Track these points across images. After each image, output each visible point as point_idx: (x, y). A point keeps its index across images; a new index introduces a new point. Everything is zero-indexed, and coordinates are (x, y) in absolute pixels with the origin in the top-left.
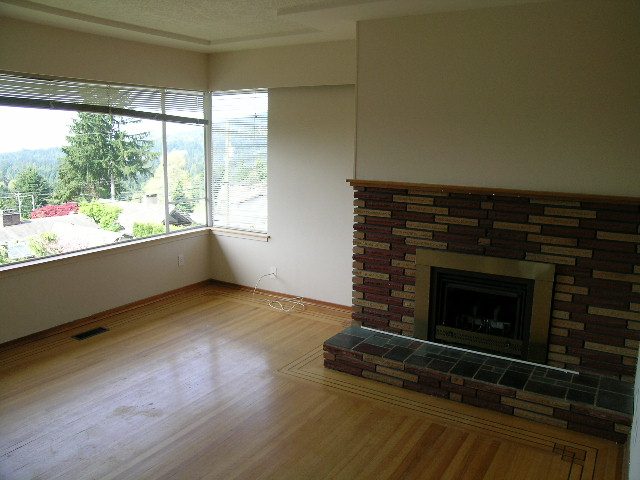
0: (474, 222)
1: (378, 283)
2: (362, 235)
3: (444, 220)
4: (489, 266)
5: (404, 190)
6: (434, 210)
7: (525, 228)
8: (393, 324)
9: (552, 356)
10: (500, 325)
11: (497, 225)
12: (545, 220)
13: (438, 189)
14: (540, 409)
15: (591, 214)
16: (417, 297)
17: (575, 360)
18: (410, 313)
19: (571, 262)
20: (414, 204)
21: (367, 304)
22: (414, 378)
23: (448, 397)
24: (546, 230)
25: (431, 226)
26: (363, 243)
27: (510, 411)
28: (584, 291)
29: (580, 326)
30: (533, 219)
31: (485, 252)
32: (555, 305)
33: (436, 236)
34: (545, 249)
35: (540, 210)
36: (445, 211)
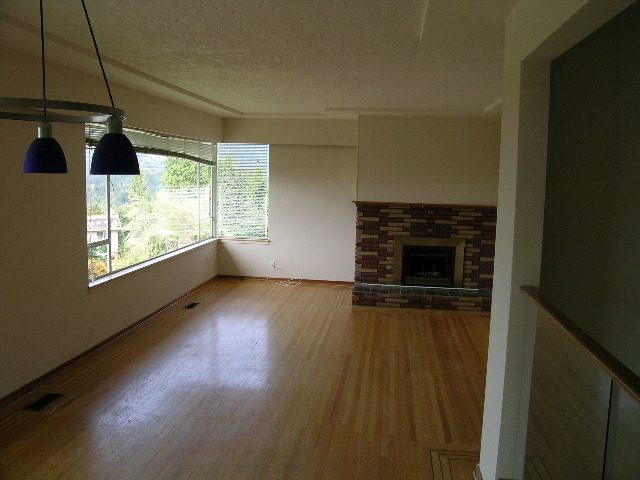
0: (424, 221)
1: (372, 258)
2: (362, 231)
3: (408, 221)
4: (434, 242)
5: (386, 206)
6: (403, 216)
7: (449, 222)
8: (380, 280)
9: (465, 284)
10: (435, 274)
11: (437, 222)
12: (459, 218)
13: (406, 205)
14: (469, 304)
15: (480, 215)
16: (395, 263)
17: (476, 284)
18: (390, 272)
19: (472, 237)
20: (393, 213)
21: (364, 270)
22: (406, 301)
23: (424, 308)
24: (460, 223)
25: (401, 224)
26: (362, 236)
27: (456, 308)
28: (478, 250)
29: (477, 267)
30: (454, 218)
31: (430, 236)
32: (466, 259)
33: (405, 229)
34: (460, 232)
35: (457, 214)
36: (409, 216)
